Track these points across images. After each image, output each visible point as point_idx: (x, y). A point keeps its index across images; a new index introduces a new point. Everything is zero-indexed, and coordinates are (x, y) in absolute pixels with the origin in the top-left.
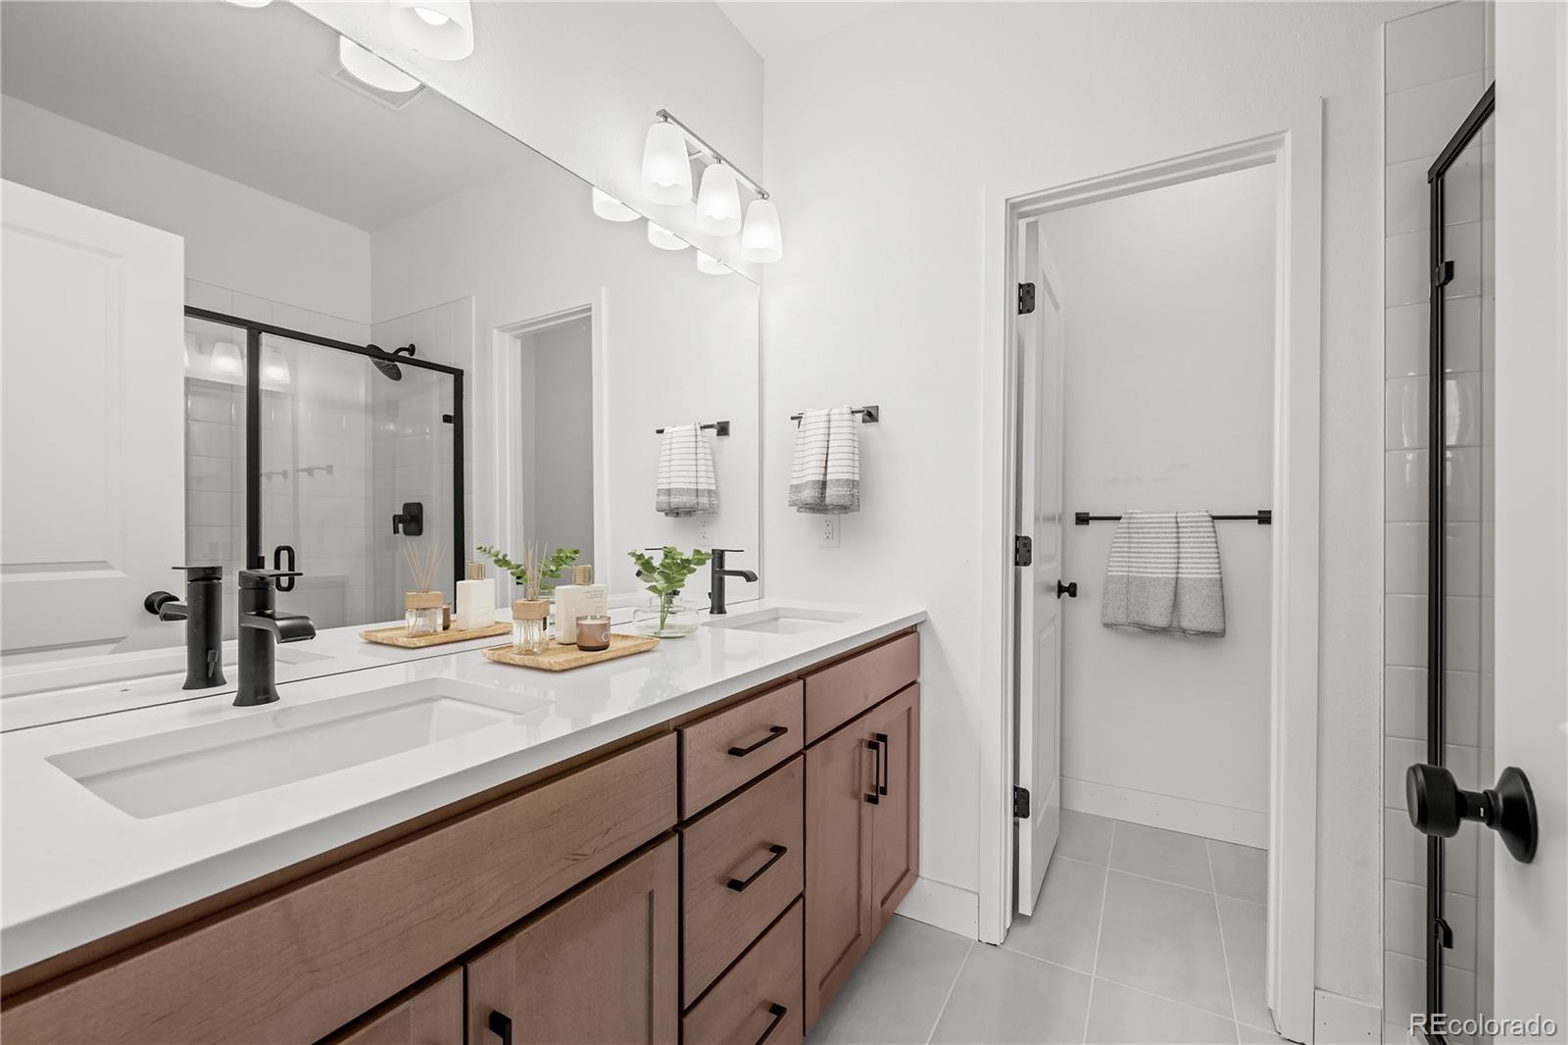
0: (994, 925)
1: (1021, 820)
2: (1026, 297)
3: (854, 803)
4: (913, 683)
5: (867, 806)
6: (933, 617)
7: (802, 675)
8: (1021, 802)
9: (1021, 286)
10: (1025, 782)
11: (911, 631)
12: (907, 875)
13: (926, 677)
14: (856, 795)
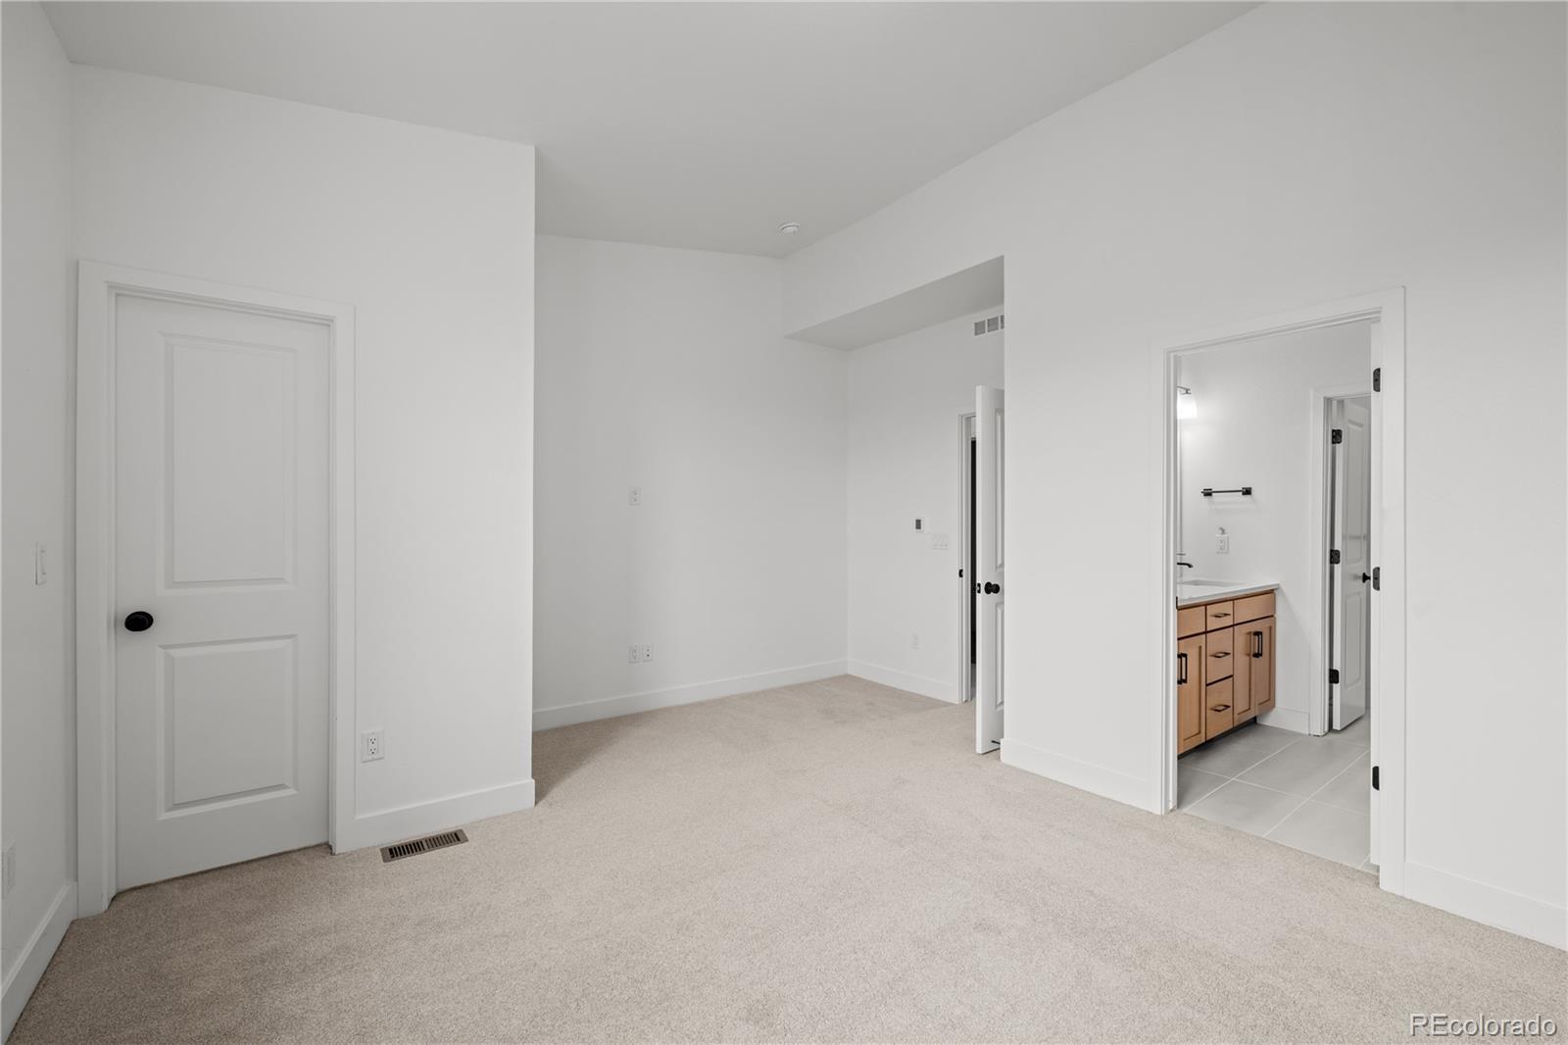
0: (1319, 727)
1: (1334, 685)
2: (1337, 436)
3: (1248, 658)
4: (1272, 616)
5: (1253, 659)
6: (1282, 586)
7: (1233, 600)
8: (1334, 676)
9: (1333, 431)
10: (1337, 666)
11: (1271, 592)
12: (1269, 702)
13: (1280, 614)
14: (1249, 655)
